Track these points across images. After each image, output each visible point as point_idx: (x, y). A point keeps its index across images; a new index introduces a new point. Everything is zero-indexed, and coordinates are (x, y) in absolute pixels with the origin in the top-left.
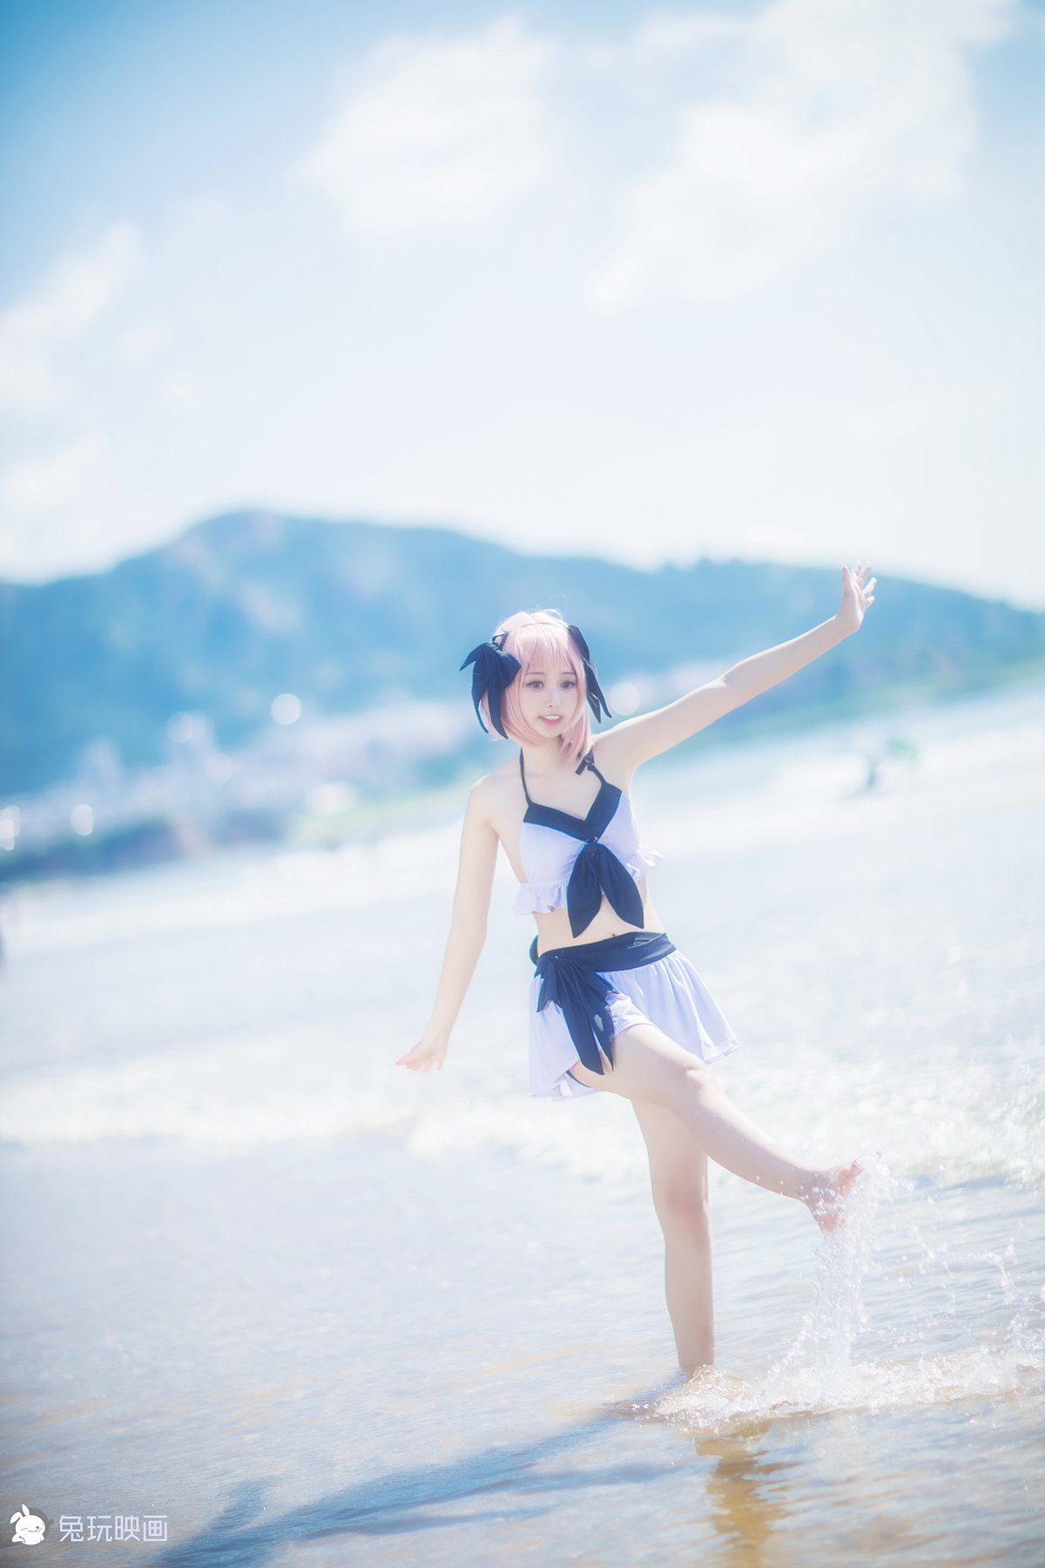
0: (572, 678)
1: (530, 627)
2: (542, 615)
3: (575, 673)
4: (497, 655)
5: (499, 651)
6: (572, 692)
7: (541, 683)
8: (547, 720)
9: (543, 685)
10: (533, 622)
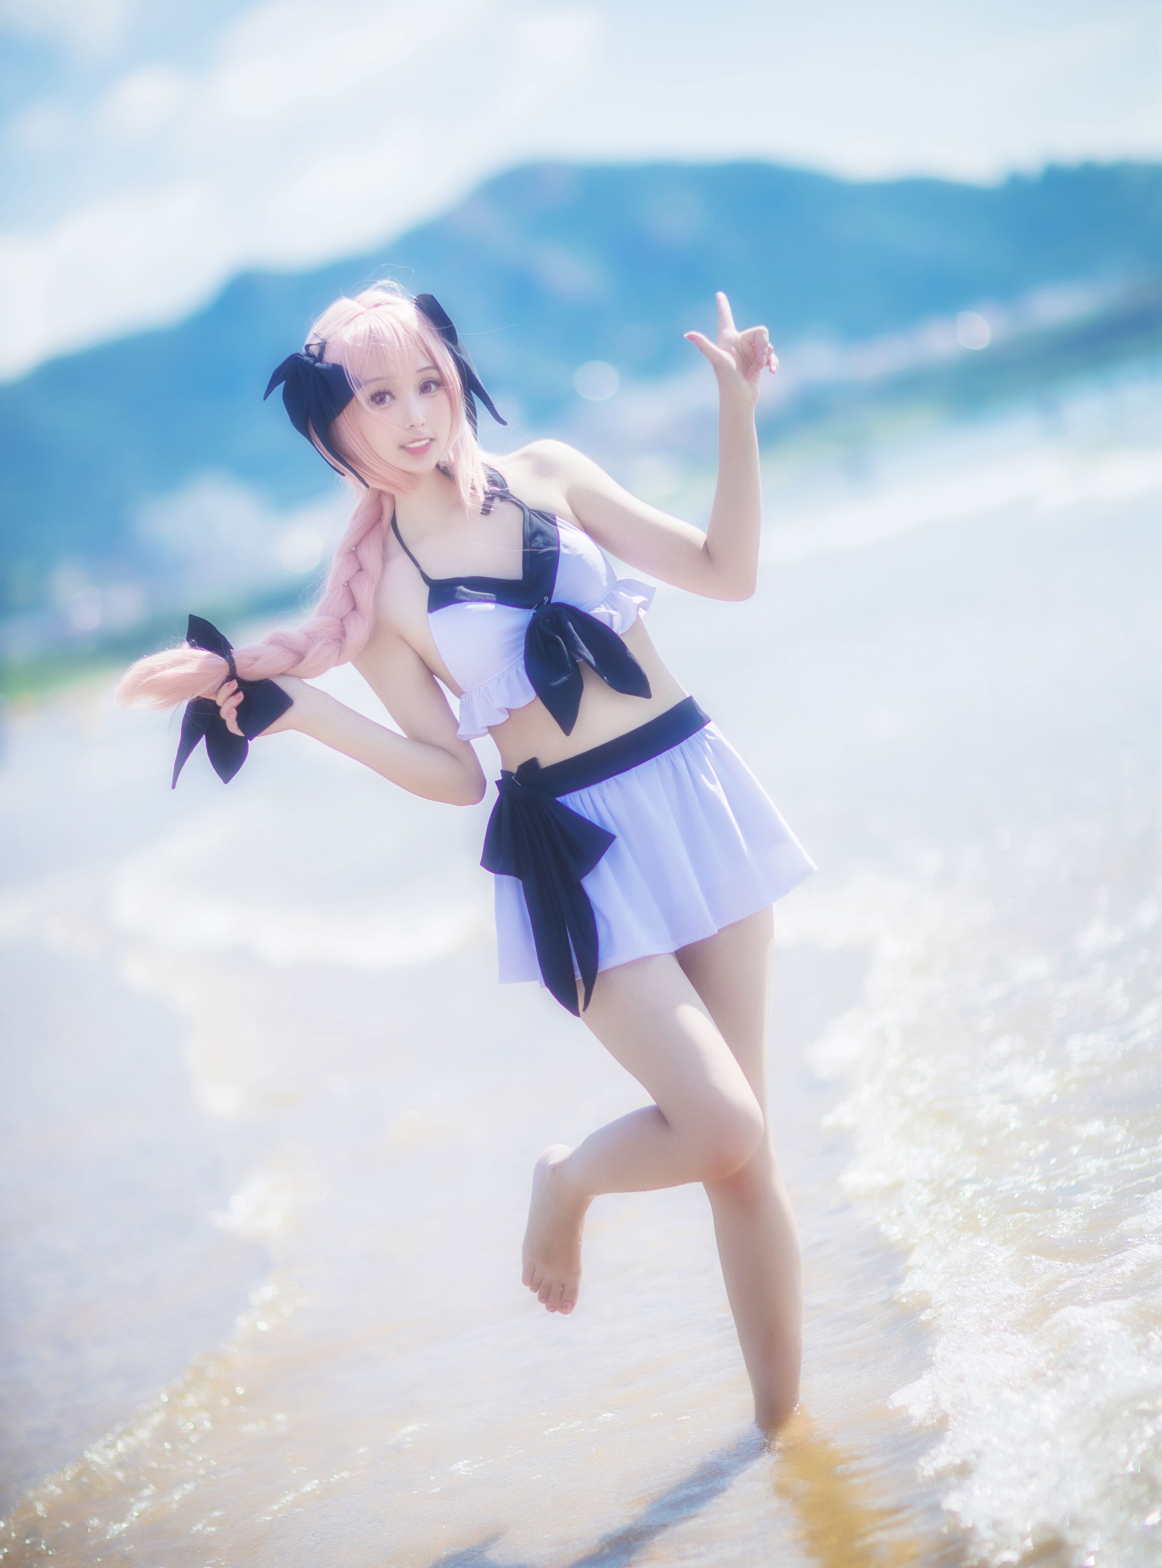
0: (434, 374)
1: (358, 318)
2: (372, 295)
3: (436, 367)
4: (317, 370)
5: (318, 364)
6: (440, 397)
7: (389, 393)
8: (412, 449)
9: (393, 397)
10: (362, 309)
